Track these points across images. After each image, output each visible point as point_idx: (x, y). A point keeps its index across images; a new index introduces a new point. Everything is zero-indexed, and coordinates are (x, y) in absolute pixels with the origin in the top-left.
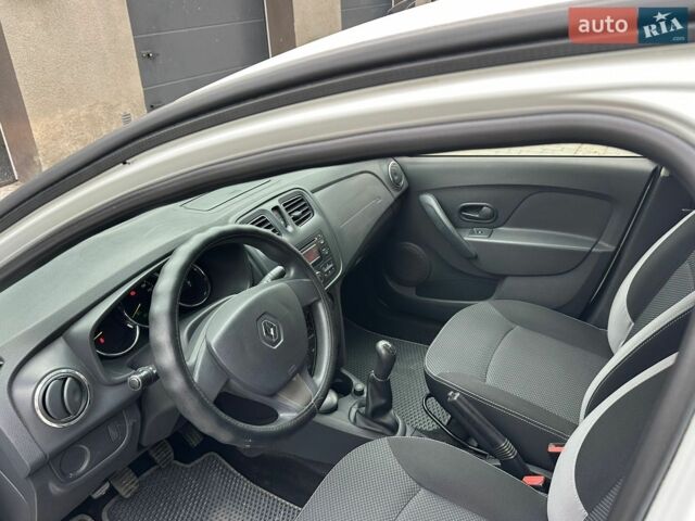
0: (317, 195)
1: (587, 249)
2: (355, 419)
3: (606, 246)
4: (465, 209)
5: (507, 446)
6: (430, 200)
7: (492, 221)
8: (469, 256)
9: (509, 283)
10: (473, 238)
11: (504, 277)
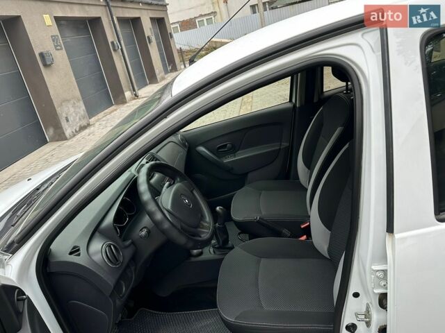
0: (158, 154)
1: (278, 148)
2: (214, 252)
3: (285, 144)
4: (219, 148)
5: (285, 231)
6: (202, 149)
7: (234, 150)
8: (228, 170)
9: (249, 175)
10: (228, 160)
11: (247, 174)
